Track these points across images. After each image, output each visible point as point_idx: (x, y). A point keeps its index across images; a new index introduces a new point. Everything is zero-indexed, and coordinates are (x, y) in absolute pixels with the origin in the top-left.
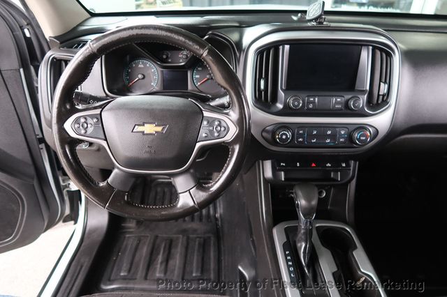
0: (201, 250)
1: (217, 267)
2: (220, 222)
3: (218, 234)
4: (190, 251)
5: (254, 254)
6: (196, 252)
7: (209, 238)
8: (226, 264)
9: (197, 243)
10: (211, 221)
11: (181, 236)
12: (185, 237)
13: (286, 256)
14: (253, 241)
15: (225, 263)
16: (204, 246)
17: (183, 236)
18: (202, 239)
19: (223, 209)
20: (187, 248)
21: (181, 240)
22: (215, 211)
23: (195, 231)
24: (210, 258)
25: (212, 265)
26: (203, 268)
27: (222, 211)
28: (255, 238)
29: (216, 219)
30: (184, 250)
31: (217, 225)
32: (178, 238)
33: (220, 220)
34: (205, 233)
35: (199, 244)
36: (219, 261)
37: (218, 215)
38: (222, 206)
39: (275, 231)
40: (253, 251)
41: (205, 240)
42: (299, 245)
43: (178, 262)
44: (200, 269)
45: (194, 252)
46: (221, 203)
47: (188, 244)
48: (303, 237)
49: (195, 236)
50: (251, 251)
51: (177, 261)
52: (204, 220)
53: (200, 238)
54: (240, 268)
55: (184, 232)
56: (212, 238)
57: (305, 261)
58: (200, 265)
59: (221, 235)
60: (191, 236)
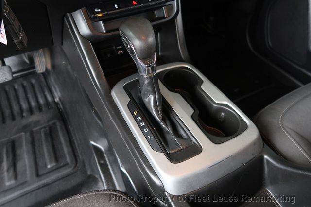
0: (49, 139)
1: (71, 150)
2: (61, 106)
3: (62, 117)
4: (37, 145)
5: (101, 125)
6: (44, 143)
7: (54, 124)
8: (79, 142)
9: (43, 134)
10: (52, 108)
11: (23, 133)
12: (28, 134)
13: (135, 117)
14: (96, 113)
15: (77, 142)
16: (51, 134)
17: (26, 132)
18: (47, 128)
19: (60, 91)
20: (33, 144)
21: (24, 138)
22: (53, 97)
23: (37, 123)
24: (60, 143)
25: (65, 149)
26: (57, 156)
27: (59, 94)
28: (96, 109)
29: (57, 104)
30: (30, 146)
31: (59, 109)
32: (20, 138)
33: (60, 103)
34: (48, 121)
35: (45, 134)
36: (71, 142)
37: (57, 100)
38: (58, 90)
39: (114, 94)
40: (100, 123)
41: (50, 128)
42: (146, 99)
43: (27, 161)
44: (53, 159)
45: (42, 145)
46: (56, 87)
47: (33, 138)
48: (149, 88)
49: (38, 128)
50: (98, 124)
51: (25, 161)
52: (44, 109)
53: (45, 127)
54: (92, 143)
55: (25, 128)
56: (58, 124)
57: (158, 115)
58: (52, 154)
59: (66, 116)
60: (35, 129)
